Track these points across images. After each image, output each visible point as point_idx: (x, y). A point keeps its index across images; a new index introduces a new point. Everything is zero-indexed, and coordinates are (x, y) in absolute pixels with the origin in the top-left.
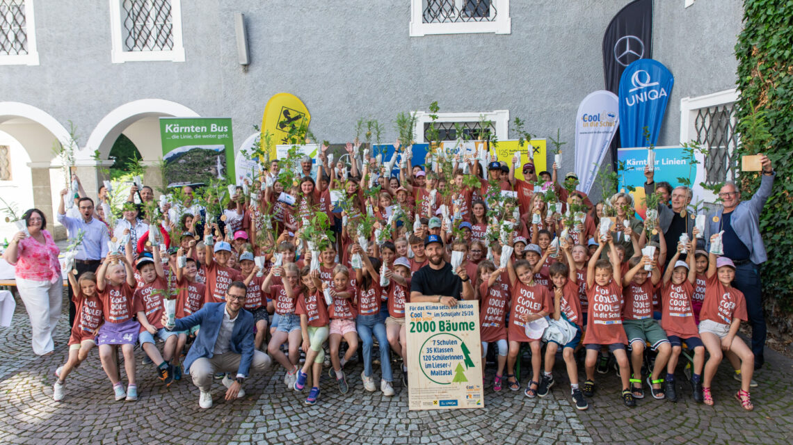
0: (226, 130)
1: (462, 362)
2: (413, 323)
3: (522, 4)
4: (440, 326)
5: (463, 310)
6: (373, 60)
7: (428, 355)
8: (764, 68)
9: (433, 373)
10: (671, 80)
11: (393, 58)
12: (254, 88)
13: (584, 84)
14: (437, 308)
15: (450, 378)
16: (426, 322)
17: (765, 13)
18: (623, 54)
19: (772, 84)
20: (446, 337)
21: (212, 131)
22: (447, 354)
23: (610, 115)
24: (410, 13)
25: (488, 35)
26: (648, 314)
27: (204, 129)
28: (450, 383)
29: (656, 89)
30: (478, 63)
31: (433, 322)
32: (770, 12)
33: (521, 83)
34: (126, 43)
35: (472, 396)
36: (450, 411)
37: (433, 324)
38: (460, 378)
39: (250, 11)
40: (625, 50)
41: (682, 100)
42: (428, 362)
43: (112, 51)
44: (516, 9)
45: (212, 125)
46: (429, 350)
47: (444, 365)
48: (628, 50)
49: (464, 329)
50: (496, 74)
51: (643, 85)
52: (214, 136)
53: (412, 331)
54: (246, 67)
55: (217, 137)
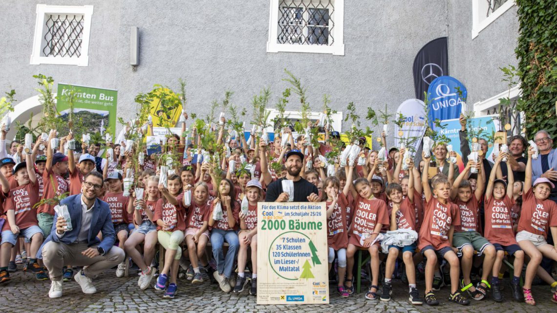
0: (112, 100)
1: (309, 259)
2: (264, 221)
3: (353, 35)
4: (290, 225)
5: (312, 210)
6: (237, 67)
7: (278, 251)
8: (540, 56)
9: (281, 269)
10: (465, 92)
11: (252, 67)
12: (139, 84)
13: (400, 96)
14: (288, 208)
15: (298, 274)
16: (277, 221)
17: (538, 16)
18: (428, 76)
19: (547, 69)
20: (295, 235)
21: (100, 99)
22: (295, 251)
23: (421, 118)
24: (268, 35)
25: (327, 55)
26: (472, 227)
27: (94, 96)
28: (297, 279)
29: (454, 99)
30: (319, 75)
31: (283, 221)
32: (541, 14)
33: (352, 92)
34: (44, 51)
35: (318, 293)
36: (297, 305)
37: (283, 223)
38: (307, 275)
39: (144, 27)
40: (429, 73)
41: (474, 104)
42: (277, 258)
43: (31, 56)
44: (348, 38)
45: (101, 94)
46: (279, 247)
47: (293, 262)
48: (431, 74)
49: (312, 229)
50: (333, 84)
51: (445, 95)
52: (101, 103)
53: (263, 228)
54: (135, 67)
55: (104, 104)
